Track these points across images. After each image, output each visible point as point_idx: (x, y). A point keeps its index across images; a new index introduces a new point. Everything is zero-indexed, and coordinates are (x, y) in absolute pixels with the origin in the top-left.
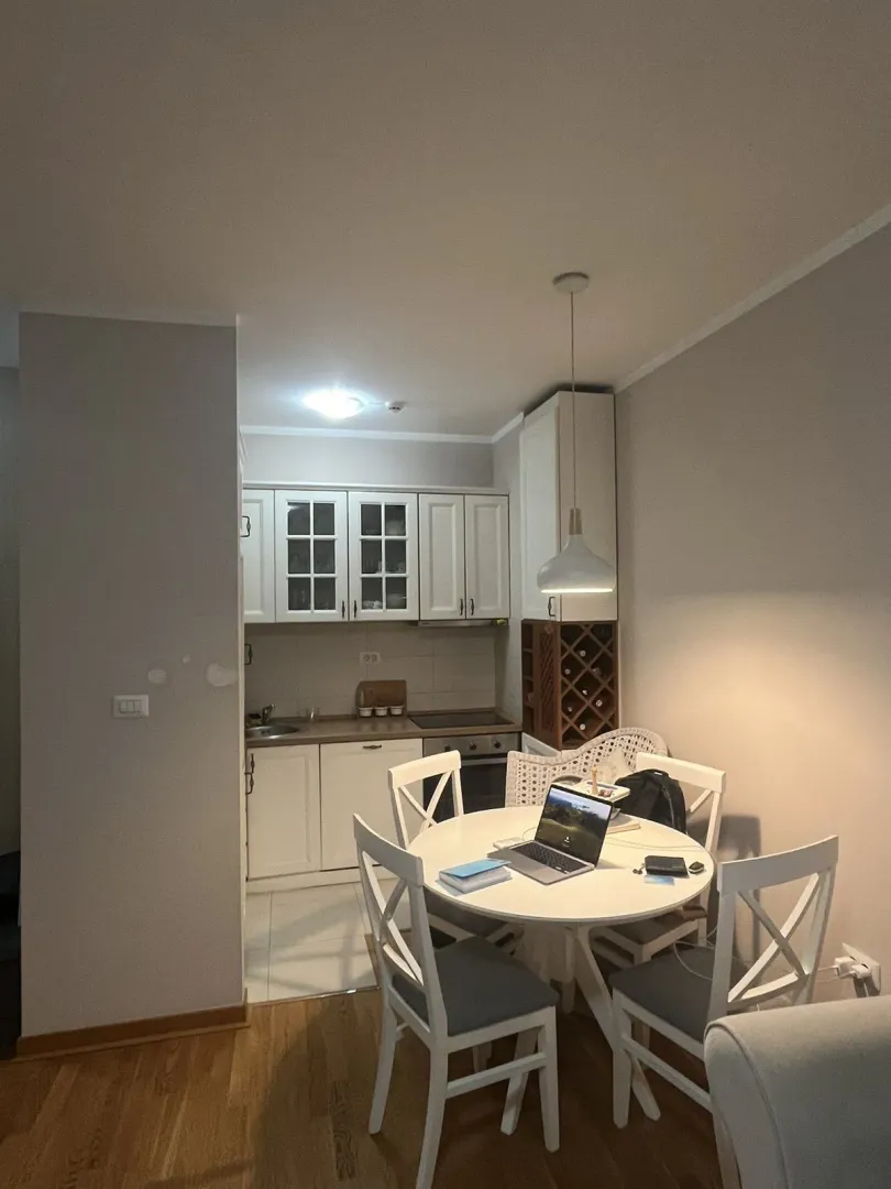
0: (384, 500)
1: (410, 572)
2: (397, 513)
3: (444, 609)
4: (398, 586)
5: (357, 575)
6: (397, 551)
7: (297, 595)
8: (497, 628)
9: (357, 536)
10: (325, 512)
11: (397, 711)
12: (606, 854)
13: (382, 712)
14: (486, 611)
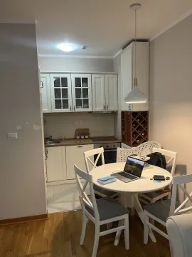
0: (81, 76)
1: (90, 98)
2: (85, 80)
3: (99, 108)
4: (86, 102)
5: (74, 99)
6: (86, 91)
7: (58, 104)
8: (114, 113)
9: (74, 87)
10: (65, 80)
11: (87, 137)
12: (143, 175)
13: (82, 137)
14: (111, 109)
